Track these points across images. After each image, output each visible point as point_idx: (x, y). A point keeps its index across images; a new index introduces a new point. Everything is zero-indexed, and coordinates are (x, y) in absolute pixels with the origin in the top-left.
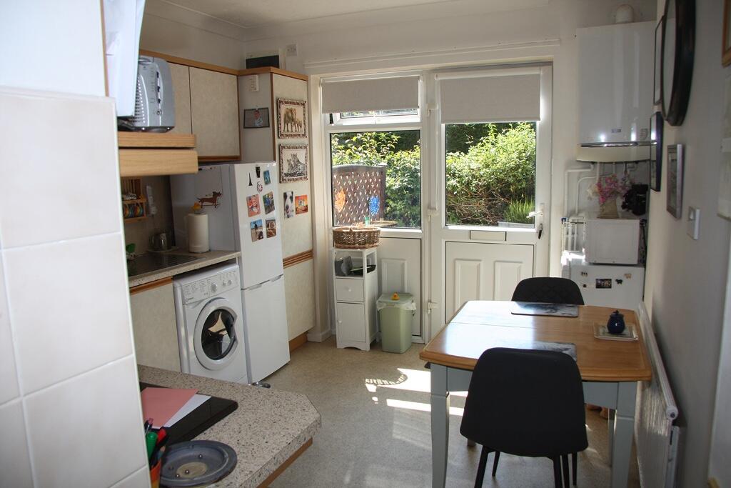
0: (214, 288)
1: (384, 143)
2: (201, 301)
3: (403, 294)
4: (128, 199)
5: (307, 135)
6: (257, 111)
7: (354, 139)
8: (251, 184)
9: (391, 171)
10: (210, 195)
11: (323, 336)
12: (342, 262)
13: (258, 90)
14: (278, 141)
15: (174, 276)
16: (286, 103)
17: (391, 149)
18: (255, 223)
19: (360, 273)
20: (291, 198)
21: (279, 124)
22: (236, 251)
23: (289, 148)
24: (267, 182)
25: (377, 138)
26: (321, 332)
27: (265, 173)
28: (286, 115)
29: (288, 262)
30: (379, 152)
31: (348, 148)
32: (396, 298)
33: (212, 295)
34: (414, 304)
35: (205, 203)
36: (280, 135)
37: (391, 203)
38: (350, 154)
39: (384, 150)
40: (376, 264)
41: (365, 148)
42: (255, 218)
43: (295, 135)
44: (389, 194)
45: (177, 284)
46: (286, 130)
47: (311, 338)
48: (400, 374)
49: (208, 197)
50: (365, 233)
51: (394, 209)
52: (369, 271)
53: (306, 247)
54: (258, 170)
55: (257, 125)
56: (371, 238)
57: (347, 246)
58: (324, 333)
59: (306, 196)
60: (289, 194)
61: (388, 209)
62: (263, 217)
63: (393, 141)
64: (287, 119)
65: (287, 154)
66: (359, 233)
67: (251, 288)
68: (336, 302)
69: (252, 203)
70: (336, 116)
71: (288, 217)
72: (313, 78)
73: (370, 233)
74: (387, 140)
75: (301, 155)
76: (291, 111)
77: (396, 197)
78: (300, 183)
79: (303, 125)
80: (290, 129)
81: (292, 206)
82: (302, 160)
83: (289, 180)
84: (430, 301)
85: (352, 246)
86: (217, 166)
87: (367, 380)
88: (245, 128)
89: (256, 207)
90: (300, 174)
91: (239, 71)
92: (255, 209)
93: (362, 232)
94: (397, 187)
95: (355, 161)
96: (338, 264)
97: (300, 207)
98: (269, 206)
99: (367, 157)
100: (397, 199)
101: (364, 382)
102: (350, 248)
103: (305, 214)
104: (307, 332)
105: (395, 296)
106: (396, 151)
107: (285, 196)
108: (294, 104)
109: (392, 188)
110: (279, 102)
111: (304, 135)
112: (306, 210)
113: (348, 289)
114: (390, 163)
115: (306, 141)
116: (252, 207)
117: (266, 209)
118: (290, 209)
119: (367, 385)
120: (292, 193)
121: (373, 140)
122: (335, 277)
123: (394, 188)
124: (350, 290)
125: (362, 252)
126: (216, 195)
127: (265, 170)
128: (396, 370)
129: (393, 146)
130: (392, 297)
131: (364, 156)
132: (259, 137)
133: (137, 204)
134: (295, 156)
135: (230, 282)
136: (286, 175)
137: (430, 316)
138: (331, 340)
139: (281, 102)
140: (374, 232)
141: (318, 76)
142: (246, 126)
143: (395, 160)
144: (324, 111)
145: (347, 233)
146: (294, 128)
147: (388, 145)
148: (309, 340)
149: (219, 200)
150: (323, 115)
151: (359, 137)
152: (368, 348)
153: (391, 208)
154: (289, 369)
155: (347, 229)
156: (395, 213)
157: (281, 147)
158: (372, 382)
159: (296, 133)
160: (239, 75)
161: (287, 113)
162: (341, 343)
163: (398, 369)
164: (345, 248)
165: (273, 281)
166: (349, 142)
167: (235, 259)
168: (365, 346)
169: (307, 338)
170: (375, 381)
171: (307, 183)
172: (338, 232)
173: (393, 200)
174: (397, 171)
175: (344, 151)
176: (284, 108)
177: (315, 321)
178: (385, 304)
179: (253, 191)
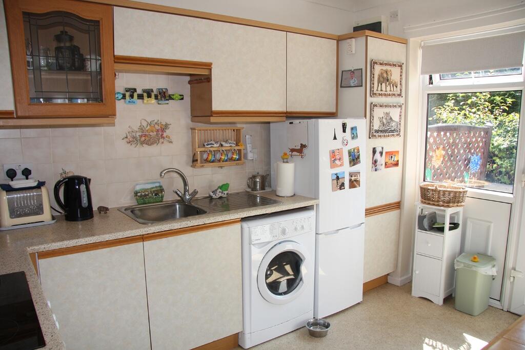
0: (284, 232)
1: (498, 105)
2: (269, 242)
3: (484, 257)
4: (227, 145)
5: (403, 94)
6: (352, 72)
7: (469, 102)
8: (335, 138)
9: (502, 131)
10: (298, 146)
11: (401, 281)
12: (425, 217)
13: (354, 52)
14: (369, 100)
15: (242, 219)
16: (381, 64)
17: (504, 111)
18: (336, 174)
19: (441, 230)
20: (381, 153)
21: (372, 83)
22: (315, 199)
23: (381, 106)
24: (354, 137)
25: (491, 102)
26: (401, 277)
27: (352, 129)
28: (381, 76)
29: (370, 212)
30: (492, 112)
31: (464, 109)
32: (476, 260)
33: (282, 238)
34: (494, 270)
35: (294, 153)
36: (373, 94)
37: (498, 160)
38: (465, 115)
39: (497, 112)
40: (461, 223)
41: (478, 110)
42: (337, 170)
43: (389, 95)
44: (496, 153)
45: (246, 225)
46: (379, 89)
47: (390, 280)
48: (463, 341)
49: (297, 148)
50: (450, 192)
51: (500, 166)
52: (451, 229)
53: (394, 199)
54: (344, 126)
55: (352, 85)
56: (456, 198)
57: (431, 203)
58: (403, 278)
59: (398, 152)
60: (378, 150)
61: (495, 166)
62: (345, 169)
63: (507, 104)
64: (382, 79)
65: (379, 113)
66: (444, 192)
67: (326, 234)
68: (415, 253)
69: (335, 157)
70: (436, 77)
71: (376, 170)
72: (412, 41)
73: (456, 192)
74: (502, 103)
75: (395, 114)
76: (386, 72)
77: (504, 155)
78: (392, 139)
79: (399, 86)
80: (384, 89)
81: (381, 160)
82: (396, 118)
83: (379, 136)
84: (514, 269)
85: (436, 203)
86: (305, 121)
87: (427, 340)
88: (341, 87)
89: (340, 159)
90: (392, 131)
91: (339, 36)
92: (337, 162)
93: (447, 191)
94: (505, 146)
95: (468, 121)
96: (421, 218)
97: (390, 162)
98: (355, 159)
99: (480, 118)
100: (504, 158)
101: (423, 342)
102: (434, 205)
103: (395, 168)
104: (388, 275)
105: (475, 258)
106: (508, 113)
107: (374, 151)
108: (390, 65)
109: (499, 147)
110: (374, 63)
111: (400, 95)
112: (397, 164)
113: (428, 243)
114: (501, 125)
115: (401, 100)
116: (335, 159)
117: (350, 162)
118: (378, 163)
119: (424, 345)
120: (383, 148)
121: (487, 103)
122: (417, 230)
123: (502, 147)
124: (429, 245)
125: (445, 211)
126: (303, 146)
127: (353, 126)
128: (461, 334)
129: (507, 109)
130: (472, 258)
131: (478, 116)
132: (353, 96)
133: (234, 150)
134: (387, 114)
135: (303, 227)
136: (377, 131)
137: (512, 283)
138: (407, 287)
139: (375, 63)
140: (460, 192)
141: (418, 39)
142: (343, 85)
143: (507, 121)
144: (423, 73)
145: (432, 190)
146: (388, 88)
147: (502, 107)
148: (388, 281)
149: (305, 151)
150: (421, 76)
151: (473, 100)
152: (441, 303)
153: (498, 165)
154: (358, 309)
155: (433, 186)
156: (501, 170)
157: (373, 106)
158: (431, 344)
159: (391, 93)
160: (339, 39)
161: (382, 74)
162: (416, 292)
163: (464, 334)
164: (429, 204)
165: (351, 229)
166: (464, 104)
167: (313, 205)
168: (439, 299)
169: (387, 279)
170: (434, 343)
171: (399, 140)
172: (424, 189)
173: (500, 158)
174: (508, 132)
175: (459, 112)
176: (378, 69)
177: (396, 266)
178: (462, 265)
179: (337, 145)
